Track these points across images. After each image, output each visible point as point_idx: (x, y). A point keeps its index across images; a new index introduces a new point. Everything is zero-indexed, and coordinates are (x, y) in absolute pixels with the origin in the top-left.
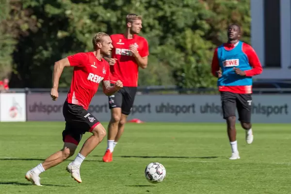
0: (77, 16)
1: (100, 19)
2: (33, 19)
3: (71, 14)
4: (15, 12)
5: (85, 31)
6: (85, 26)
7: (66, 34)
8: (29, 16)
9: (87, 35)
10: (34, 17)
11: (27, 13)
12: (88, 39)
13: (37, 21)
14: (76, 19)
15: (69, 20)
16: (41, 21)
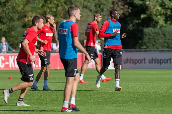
0: (153, 5)
1: (167, 6)
2: (126, 7)
3: (149, 4)
4: (115, 3)
5: (158, 14)
6: (157, 11)
7: (145, 16)
8: (124, 5)
9: (159, 17)
10: (126, 6)
11: (123, 4)
12: (159, 19)
13: (128, 8)
14: (152, 7)
15: (148, 8)
16: (130, 8)
